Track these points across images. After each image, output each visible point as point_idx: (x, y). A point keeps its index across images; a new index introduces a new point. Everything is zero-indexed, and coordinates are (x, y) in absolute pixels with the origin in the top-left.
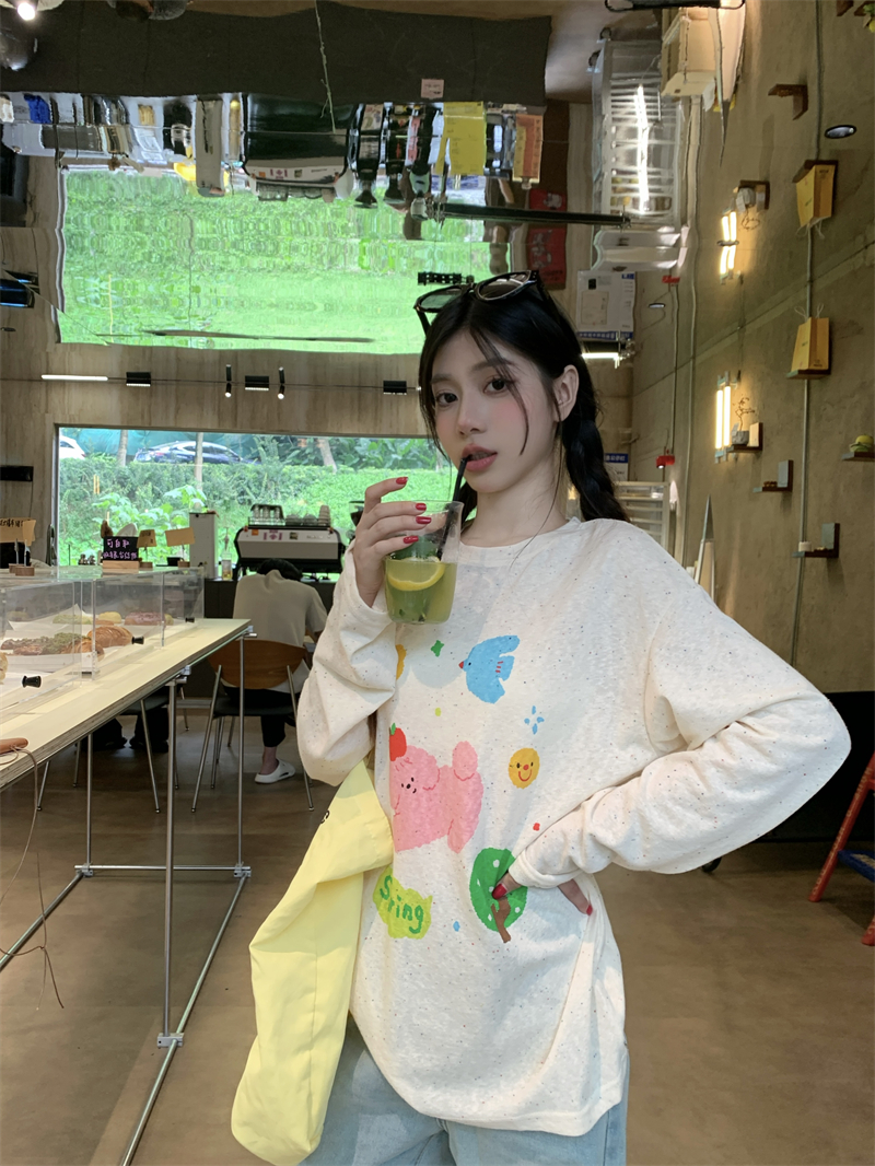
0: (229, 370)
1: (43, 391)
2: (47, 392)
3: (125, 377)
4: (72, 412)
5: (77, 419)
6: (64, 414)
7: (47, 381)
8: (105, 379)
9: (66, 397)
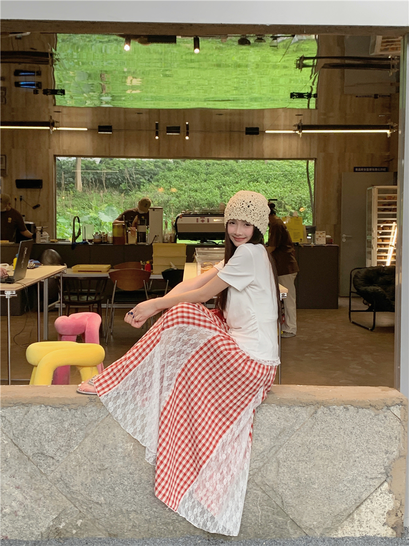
0: (157, 124)
2: (49, 137)
3: (97, 128)
4: (65, 148)
5: (67, 152)
6: (59, 149)
8: (86, 129)
9: (61, 139)
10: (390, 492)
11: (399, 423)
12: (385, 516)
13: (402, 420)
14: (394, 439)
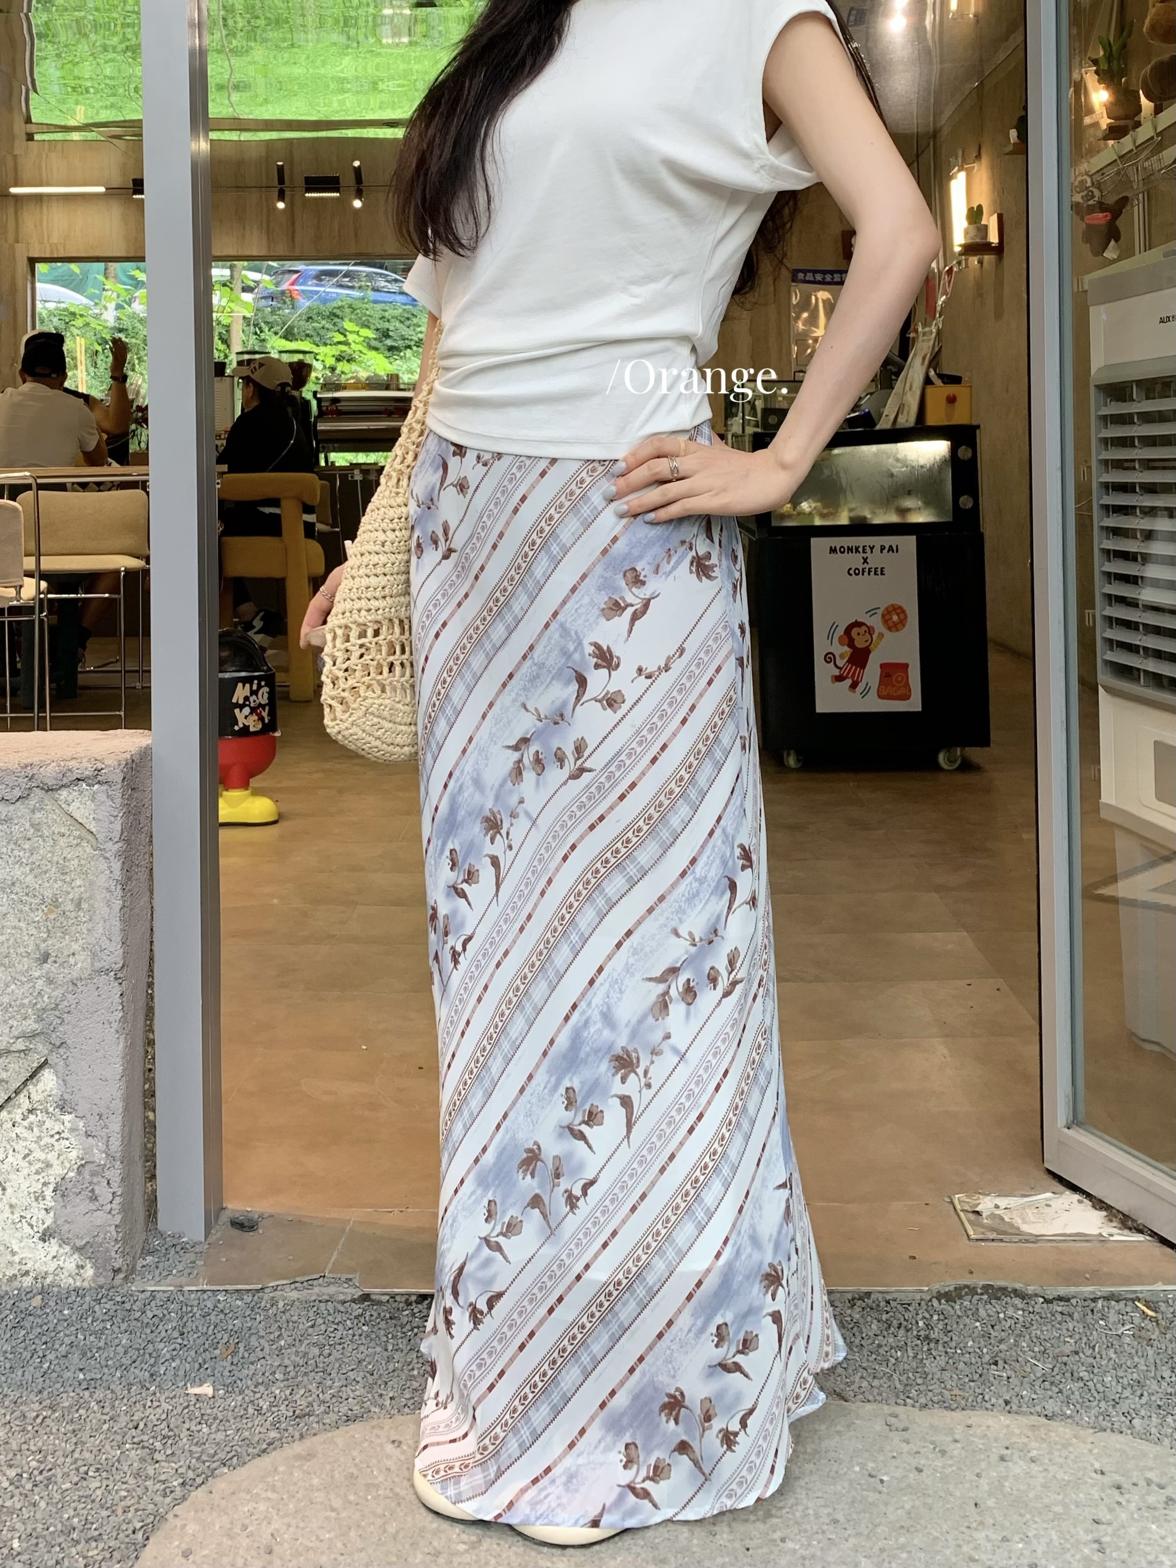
0: (281, 169)
1: (11, 210)
2: (16, 212)
3: (131, 185)
4: (55, 239)
6: (41, 241)
7: (17, 197)
8: (101, 189)
9: (45, 218)
10: (63, 1107)
11: (89, 850)
12: (49, 1203)
13: (101, 837)
14: (70, 907)
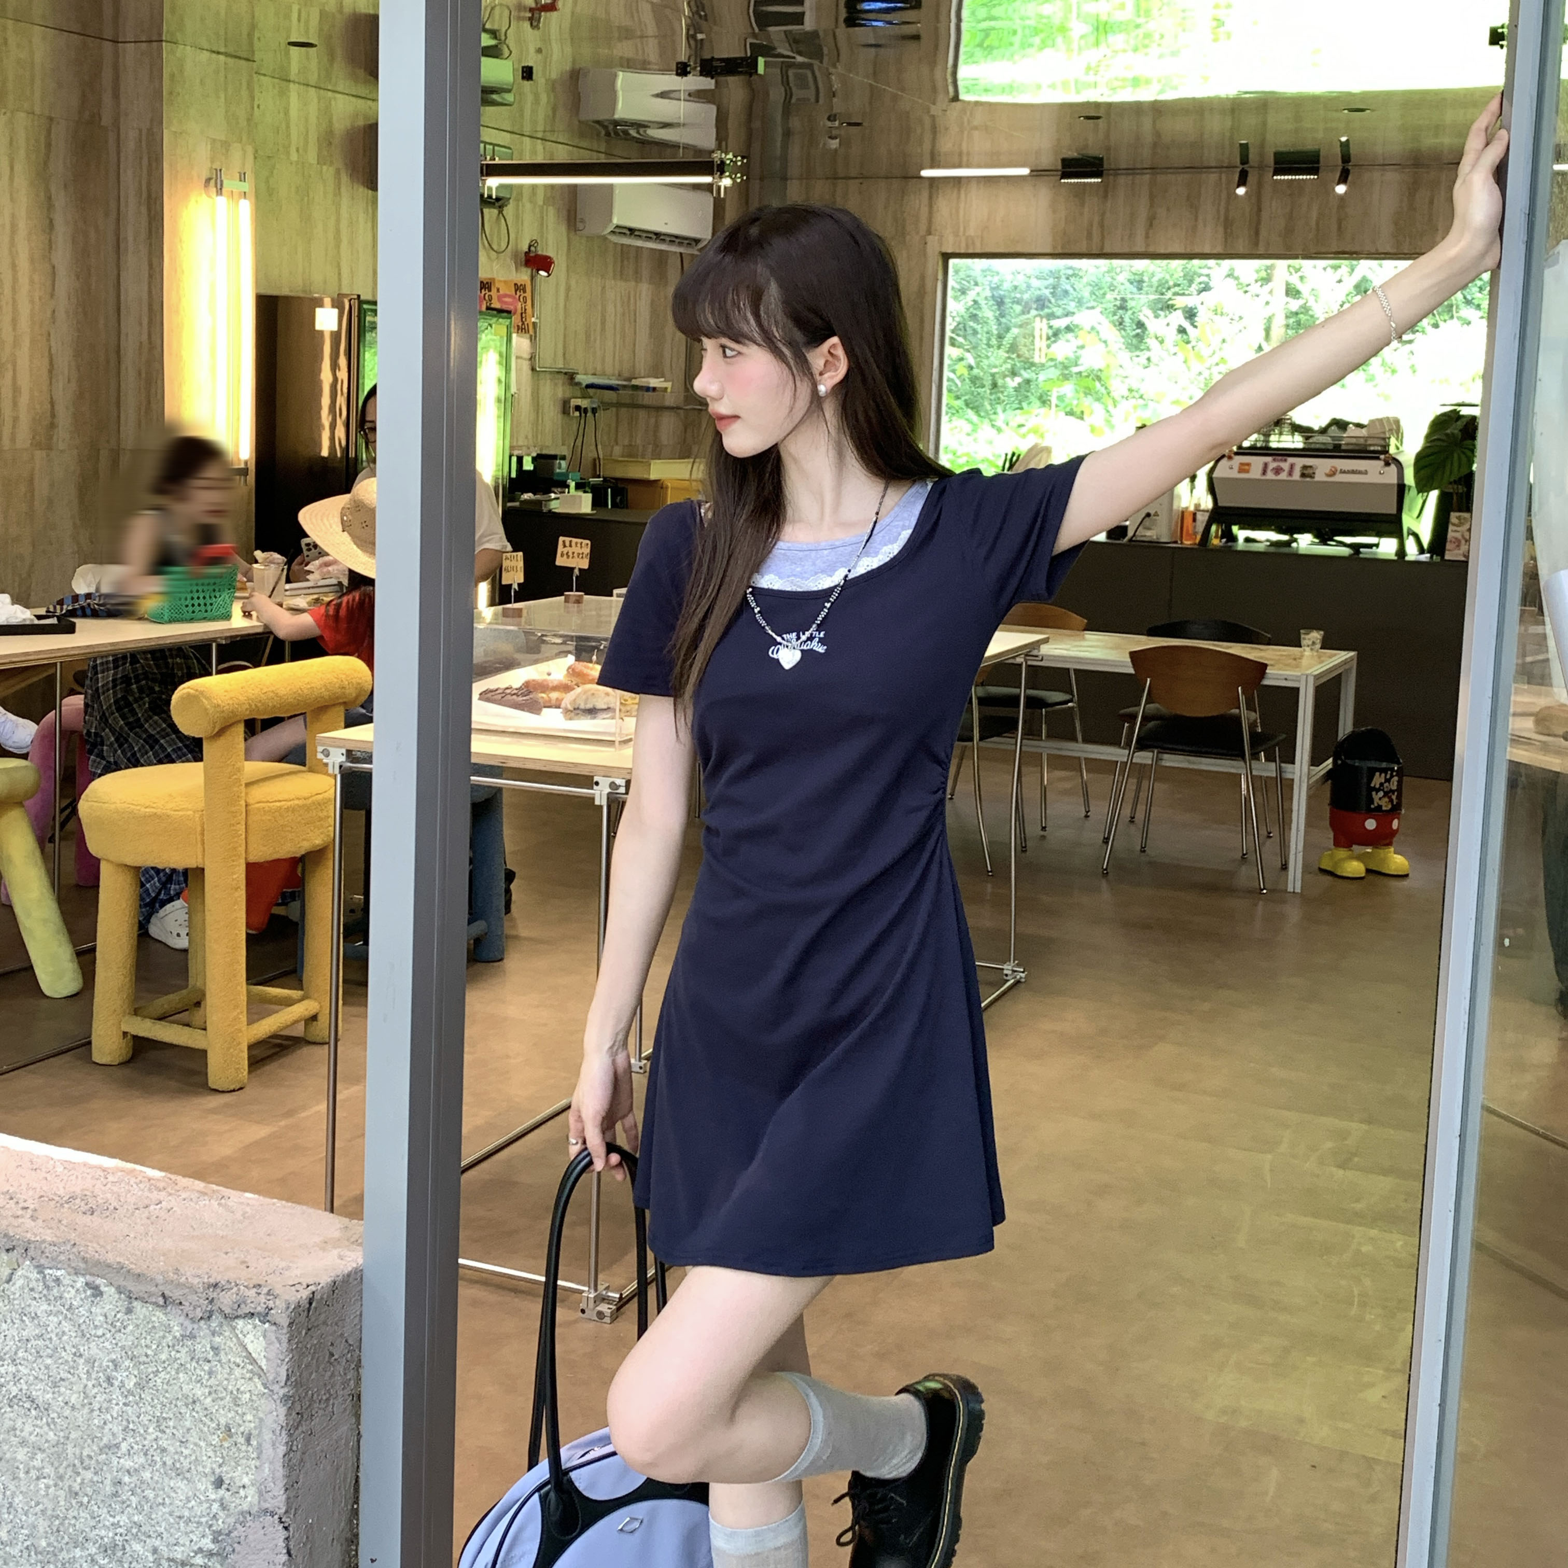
0: (1244, 147)
1: (925, 194)
2: (930, 198)
3: (1060, 167)
4: (971, 232)
5: (978, 244)
6: (956, 234)
7: (932, 180)
8: (1025, 171)
9: (962, 205)
11: (260, 1387)
13: (270, 1376)
14: (241, 1439)
